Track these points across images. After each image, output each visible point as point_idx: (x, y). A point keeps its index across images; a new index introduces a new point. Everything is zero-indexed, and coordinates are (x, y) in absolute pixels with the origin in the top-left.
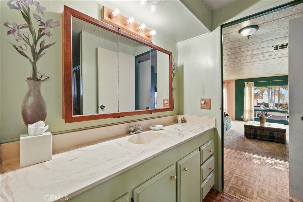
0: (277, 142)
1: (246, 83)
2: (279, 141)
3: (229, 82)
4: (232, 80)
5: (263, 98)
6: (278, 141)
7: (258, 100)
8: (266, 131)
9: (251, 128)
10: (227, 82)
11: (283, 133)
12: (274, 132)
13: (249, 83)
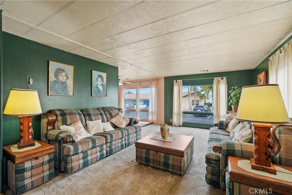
0: (173, 173)
1: (175, 81)
2: (176, 171)
3: (159, 80)
4: (161, 78)
5: (209, 99)
6: (174, 170)
7: (206, 101)
8: (160, 153)
9: (143, 148)
10: (157, 80)
11: (180, 158)
12: (170, 156)
13: (178, 81)
